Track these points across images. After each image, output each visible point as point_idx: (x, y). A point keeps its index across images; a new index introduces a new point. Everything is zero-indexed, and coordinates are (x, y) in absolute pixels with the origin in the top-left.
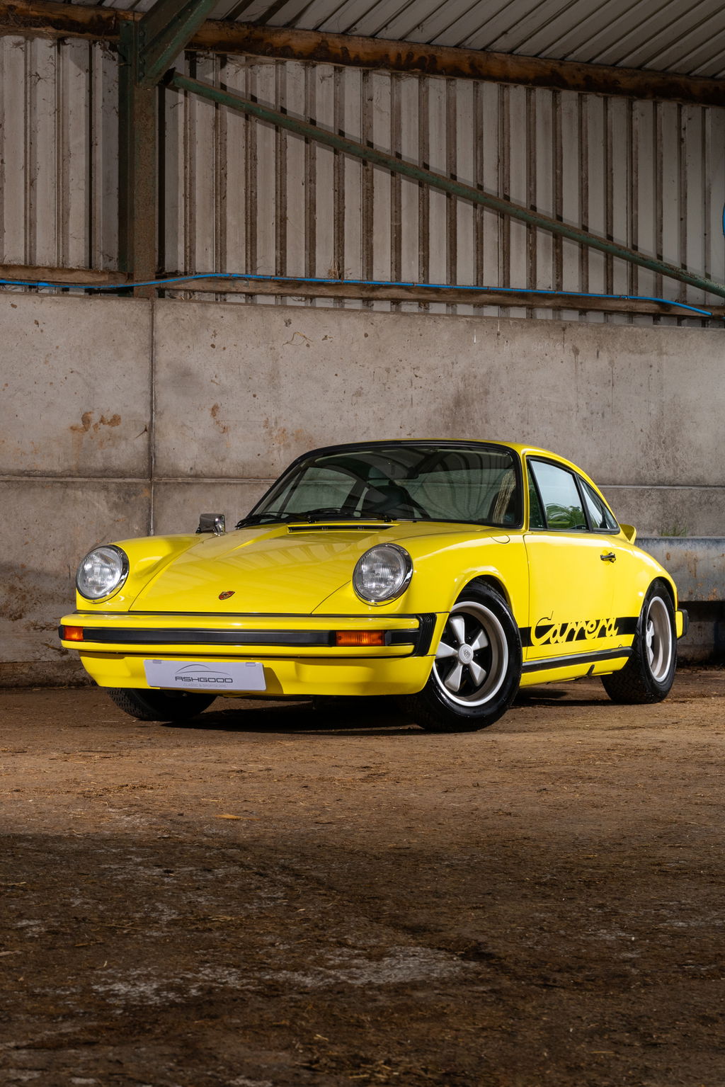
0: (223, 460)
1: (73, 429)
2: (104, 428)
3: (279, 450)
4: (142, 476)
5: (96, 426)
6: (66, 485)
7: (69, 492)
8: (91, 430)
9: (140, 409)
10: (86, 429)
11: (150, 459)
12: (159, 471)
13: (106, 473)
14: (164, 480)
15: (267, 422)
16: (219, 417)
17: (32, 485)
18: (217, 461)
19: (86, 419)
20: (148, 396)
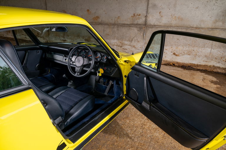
0: (161, 23)
1: (132, 16)
2: (137, 16)
3: (174, 21)
4: (144, 25)
5: (136, 16)
6: (130, 26)
7: (131, 28)
8: (135, 17)
9: (145, 13)
10: (134, 16)
11: (146, 22)
12: (147, 24)
13: (137, 24)
14: (148, 26)
15: (172, 15)
16: (161, 14)
17: (125, 26)
18: (159, 23)
19: (134, 15)
20: (146, 10)
